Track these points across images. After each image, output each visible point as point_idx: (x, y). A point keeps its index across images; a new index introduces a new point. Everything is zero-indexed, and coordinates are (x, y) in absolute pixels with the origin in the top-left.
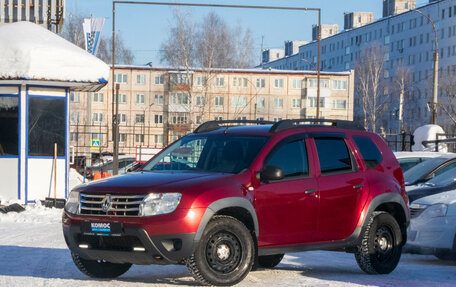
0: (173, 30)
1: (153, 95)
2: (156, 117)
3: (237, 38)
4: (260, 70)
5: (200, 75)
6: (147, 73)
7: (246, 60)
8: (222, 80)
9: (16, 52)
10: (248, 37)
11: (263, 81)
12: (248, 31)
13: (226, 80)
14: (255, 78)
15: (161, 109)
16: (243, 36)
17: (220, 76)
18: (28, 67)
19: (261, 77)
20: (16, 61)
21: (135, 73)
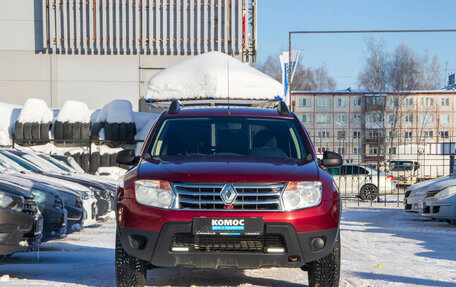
0: (368, 60)
1: (352, 115)
2: (355, 133)
3: (425, 65)
4: (445, 91)
5: (392, 97)
6: (347, 97)
7: (433, 83)
8: (411, 100)
9: (205, 77)
10: (434, 63)
11: (447, 100)
12: (435, 58)
13: (414, 101)
14: (440, 98)
15: (359, 126)
16: (430, 63)
17: (409, 97)
18: (215, 89)
19: (445, 97)
20: (206, 84)
21: (336, 98)
